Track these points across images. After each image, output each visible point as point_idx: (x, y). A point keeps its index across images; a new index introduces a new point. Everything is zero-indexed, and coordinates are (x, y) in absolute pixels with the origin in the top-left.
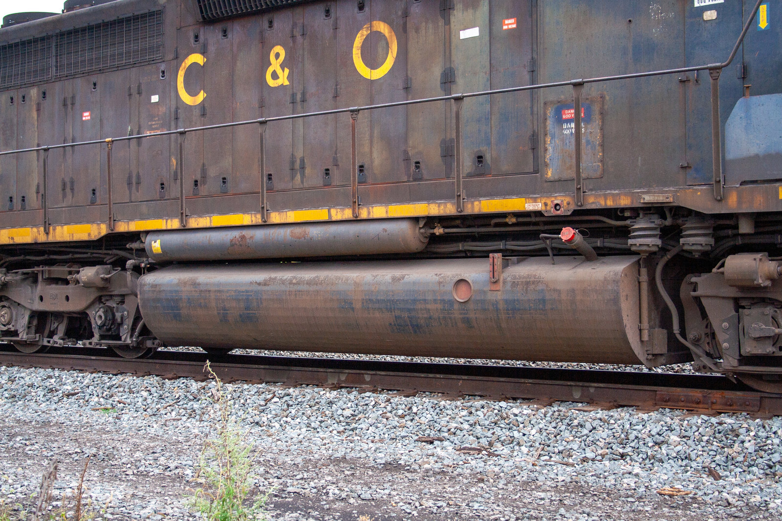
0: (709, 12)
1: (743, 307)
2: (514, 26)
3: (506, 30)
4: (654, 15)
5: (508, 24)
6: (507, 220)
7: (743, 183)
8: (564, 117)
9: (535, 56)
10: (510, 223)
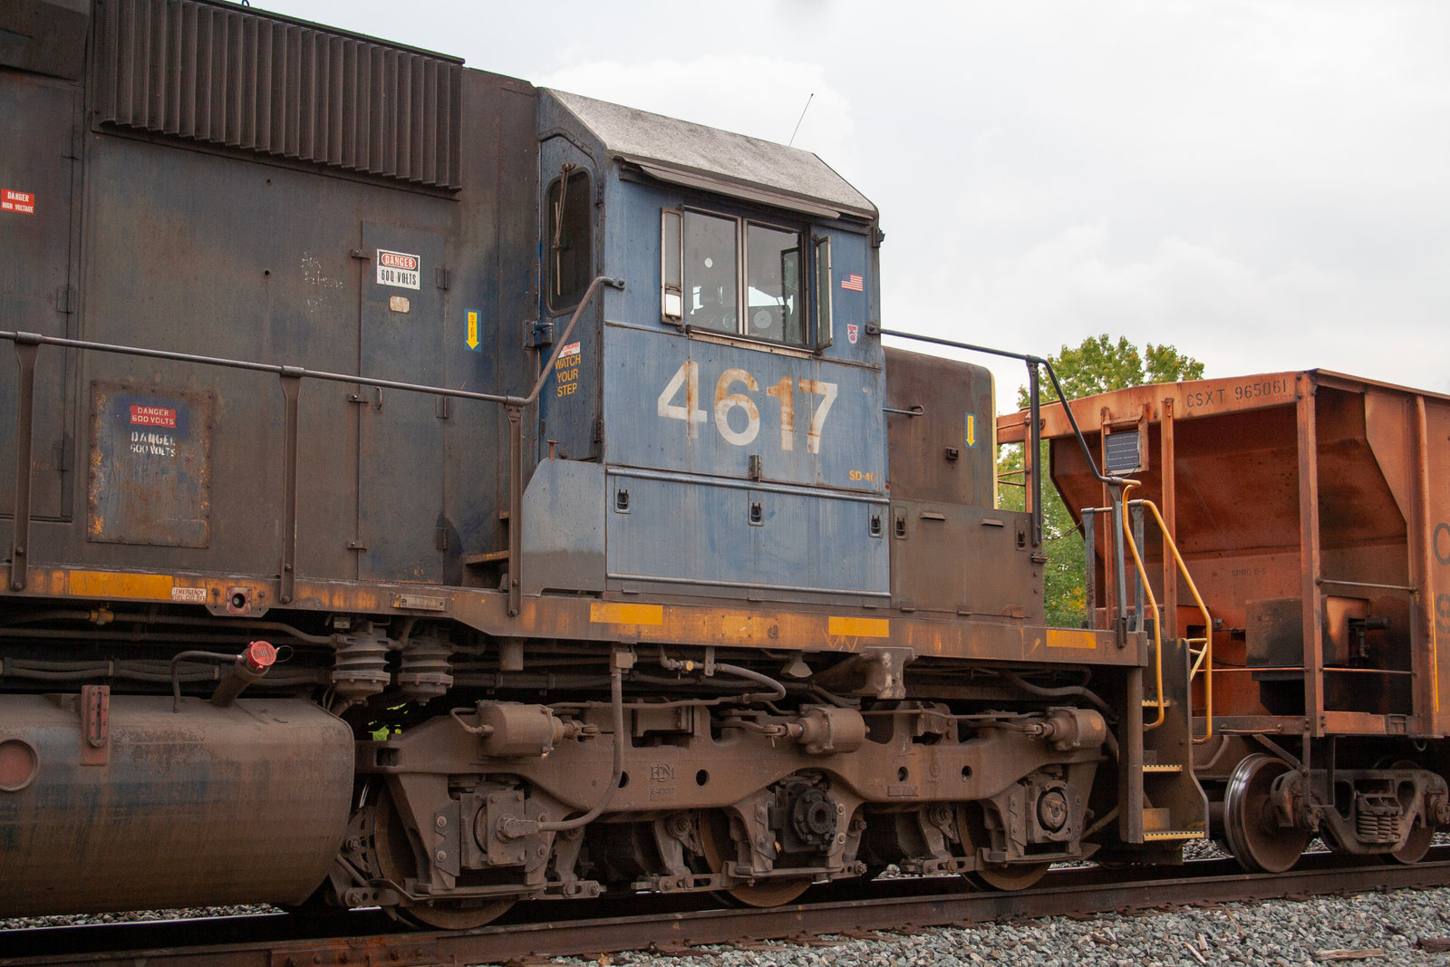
0: (399, 298)
1: (463, 790)
2: (29, 209)
3: (7, 211)
4: (309, 276)
5: (14, 202)
6: (94, 615)
7: (547, 591)
8: (134, 419)
9: (74, 284)
10: (101, 622)
